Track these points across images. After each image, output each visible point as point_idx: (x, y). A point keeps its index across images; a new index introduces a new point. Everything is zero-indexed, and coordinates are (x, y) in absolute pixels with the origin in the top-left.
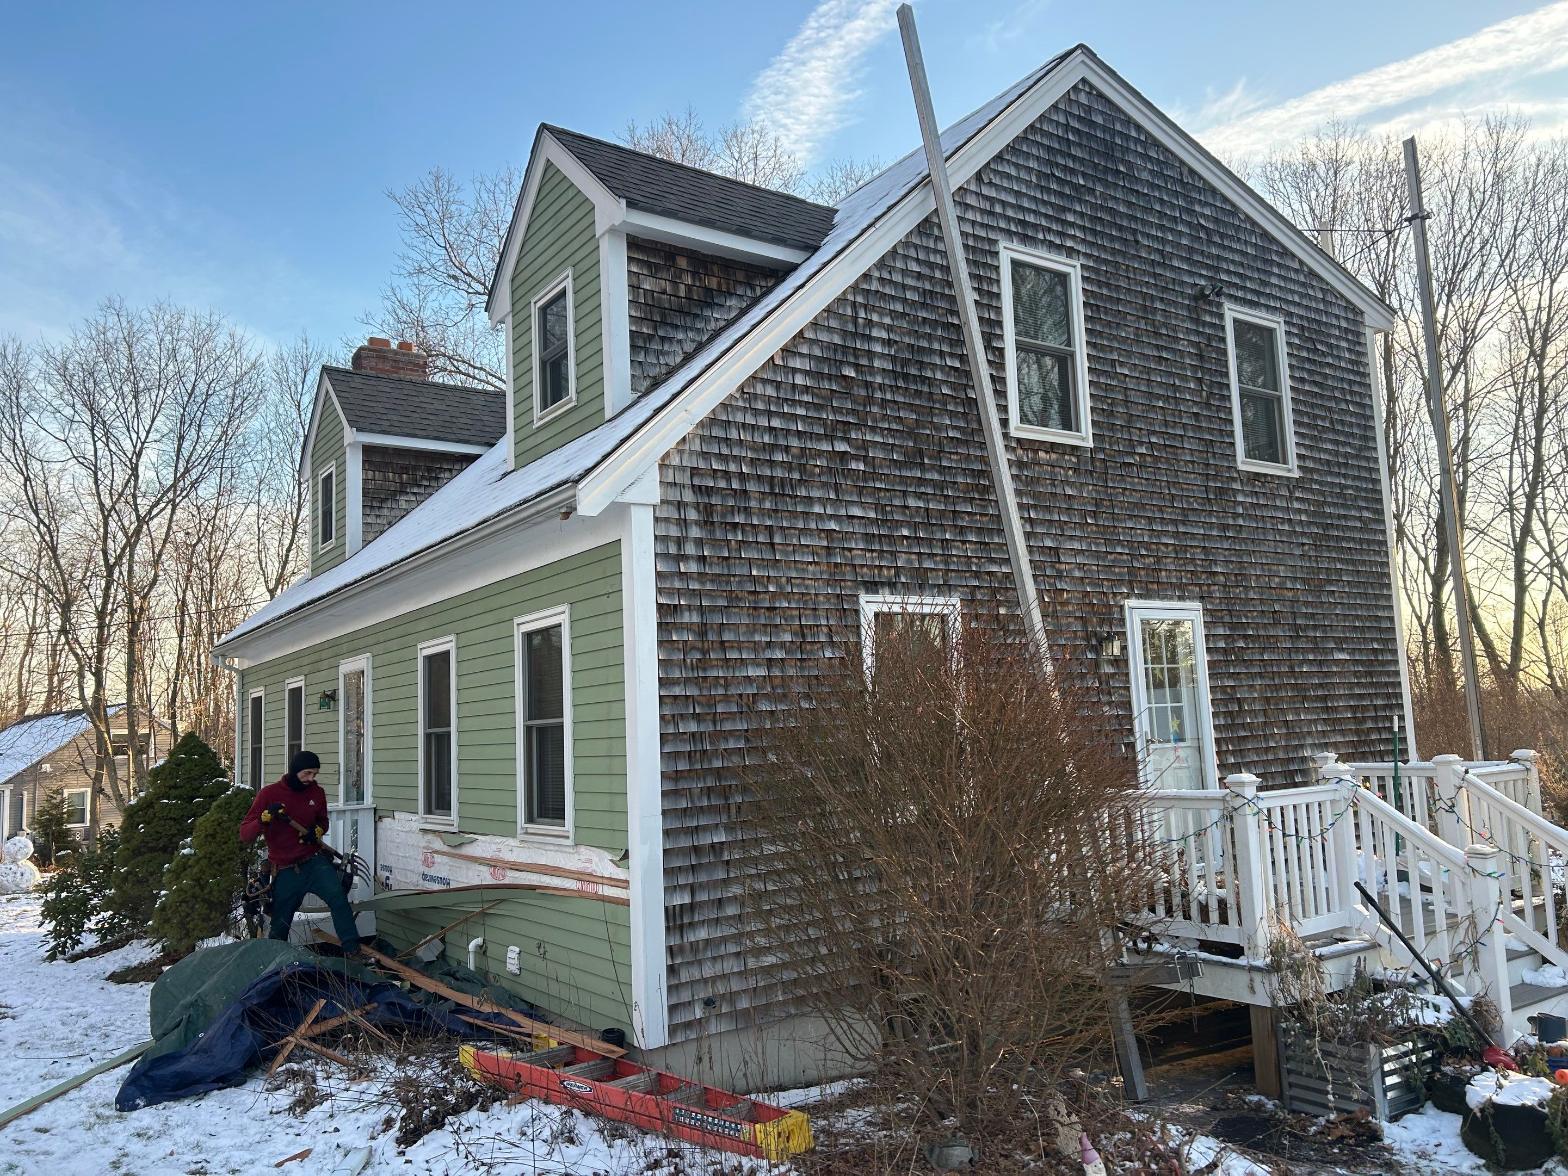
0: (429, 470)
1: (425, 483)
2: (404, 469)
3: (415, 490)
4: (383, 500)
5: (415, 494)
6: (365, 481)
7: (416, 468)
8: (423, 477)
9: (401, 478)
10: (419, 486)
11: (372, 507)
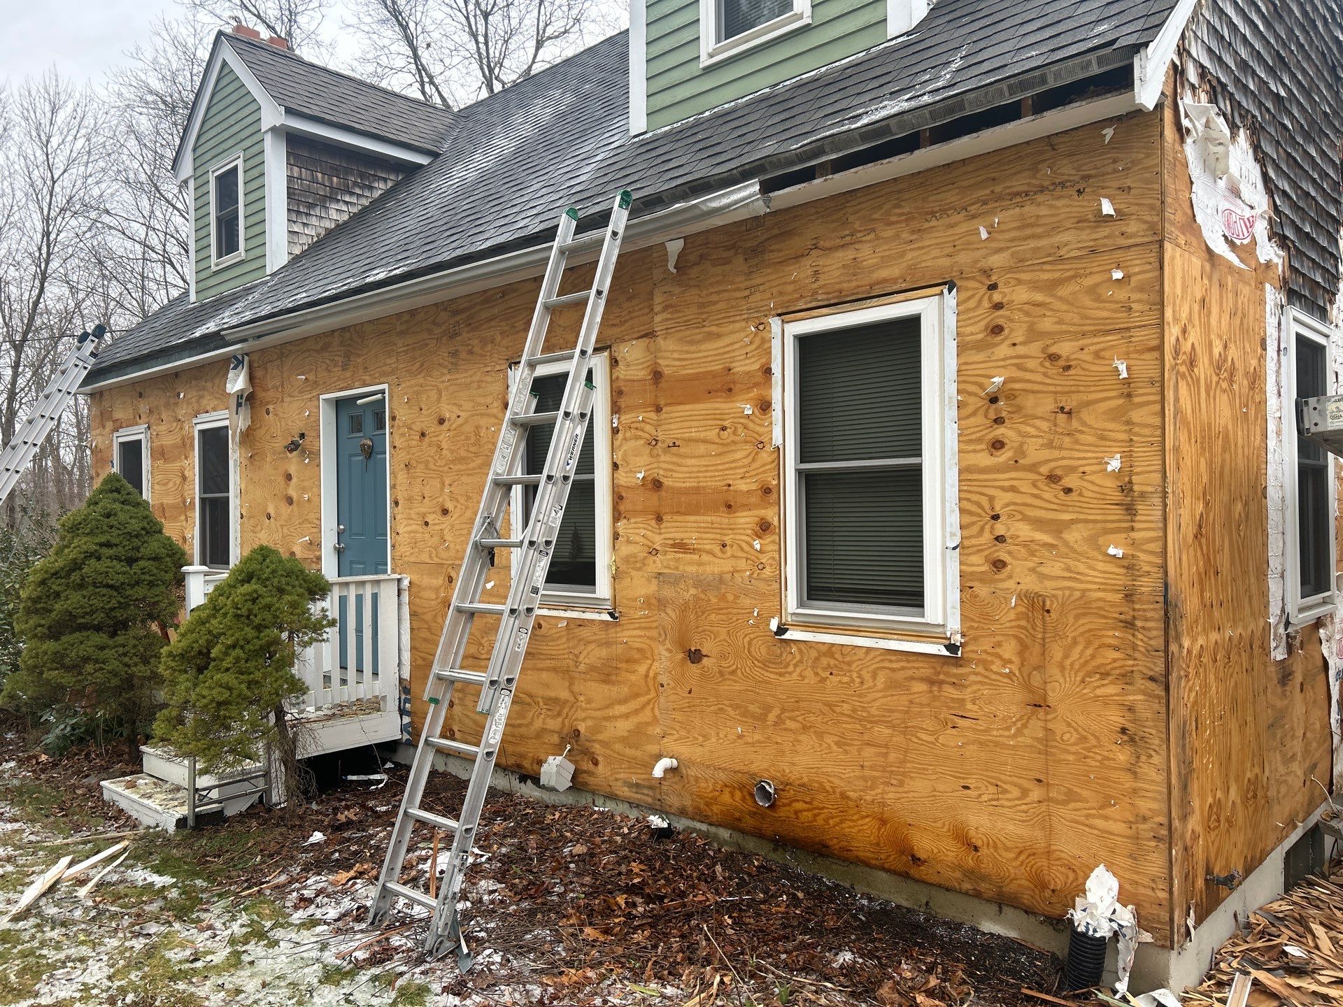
0: (362, 175)
1: (358, 191)
2: (335, 171)
3: (347, 199)
4: (311, 206)
5: (347, 203)
6: (290, 178)
7: (348, 171)
8: (355, 184)
9: (332, 182)
10: (352, 194)
11: (298, 212)
